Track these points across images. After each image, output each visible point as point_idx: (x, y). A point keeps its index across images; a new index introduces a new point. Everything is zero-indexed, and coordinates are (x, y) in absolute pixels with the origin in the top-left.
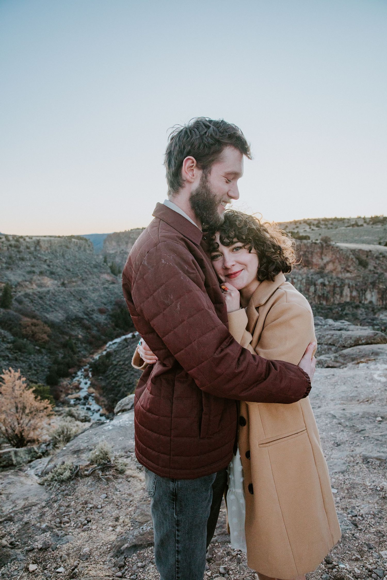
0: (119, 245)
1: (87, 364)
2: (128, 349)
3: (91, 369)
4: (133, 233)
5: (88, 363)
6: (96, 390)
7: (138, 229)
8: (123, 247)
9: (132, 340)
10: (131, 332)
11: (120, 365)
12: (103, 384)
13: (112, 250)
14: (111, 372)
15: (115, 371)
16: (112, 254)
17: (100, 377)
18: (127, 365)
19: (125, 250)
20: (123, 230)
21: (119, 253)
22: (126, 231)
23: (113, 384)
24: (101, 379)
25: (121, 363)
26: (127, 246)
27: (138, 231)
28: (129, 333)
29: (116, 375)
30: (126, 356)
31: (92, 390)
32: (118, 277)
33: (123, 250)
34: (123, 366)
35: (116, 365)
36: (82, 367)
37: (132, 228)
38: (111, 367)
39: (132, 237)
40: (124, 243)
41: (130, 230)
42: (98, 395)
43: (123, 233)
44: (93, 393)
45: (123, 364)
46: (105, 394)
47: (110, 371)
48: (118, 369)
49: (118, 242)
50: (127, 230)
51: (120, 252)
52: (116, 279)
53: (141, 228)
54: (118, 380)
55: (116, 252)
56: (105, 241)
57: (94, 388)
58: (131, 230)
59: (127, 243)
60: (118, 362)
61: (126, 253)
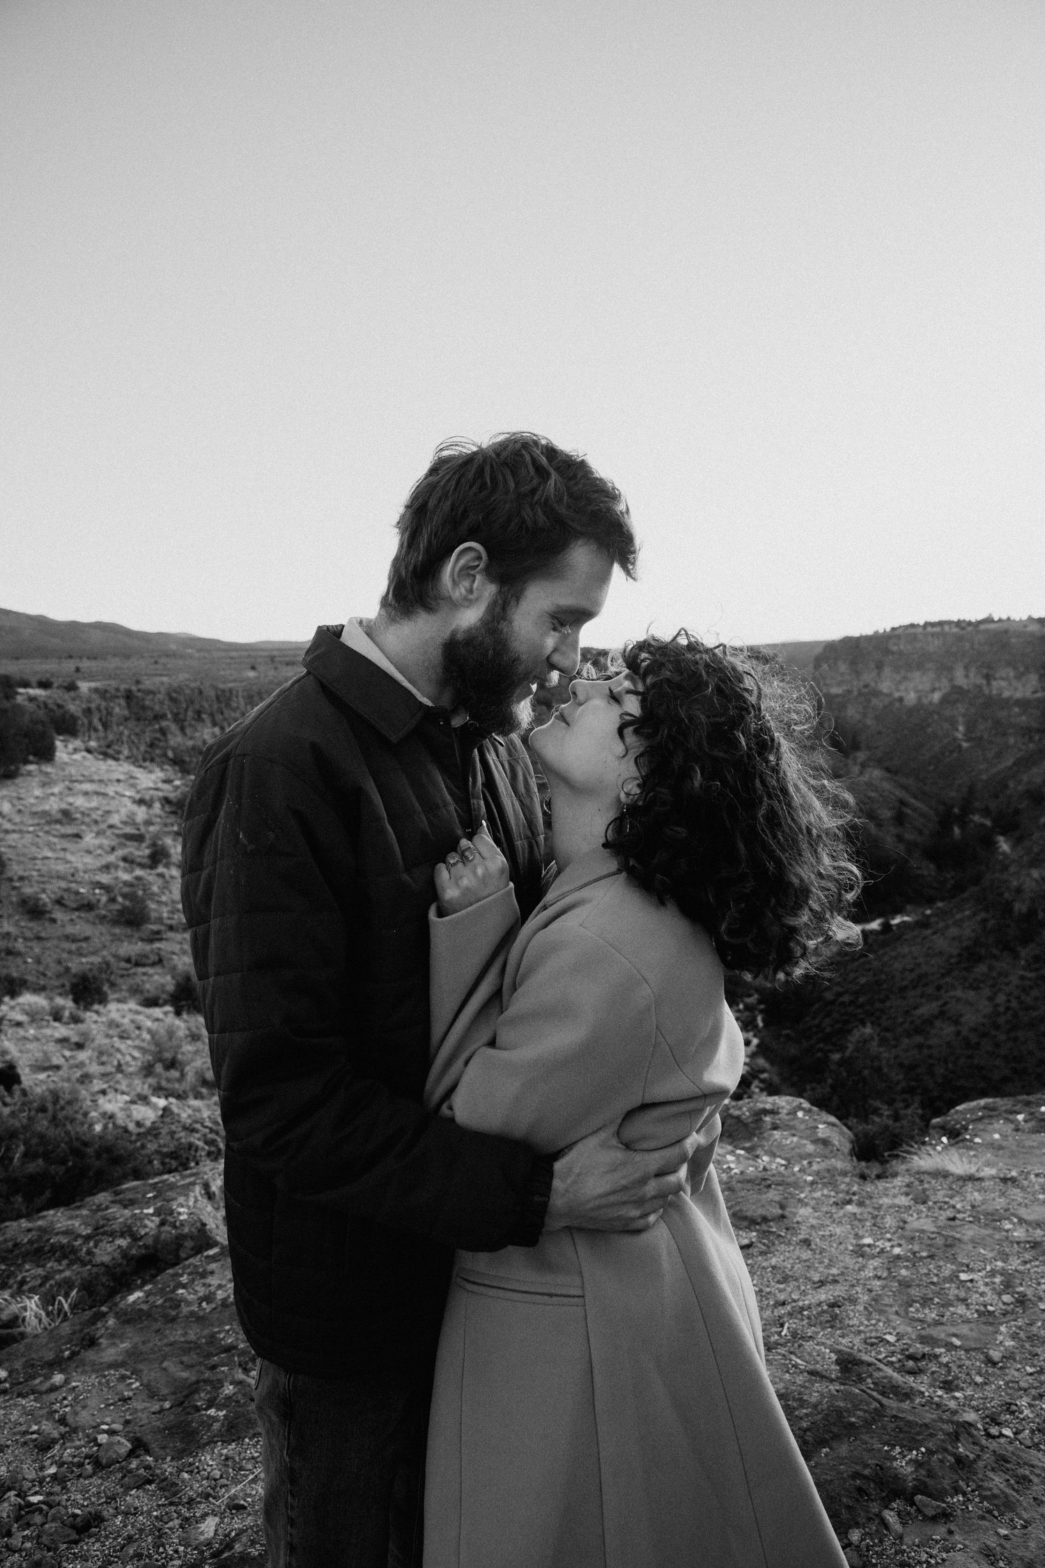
0: (858, 673)
1: (752, 992)
2: (869, 963)
3: (762, 1007)
4: (898, 637)
5: (757, 990)
6: (772, 1063)
7: (912, 626)
8: (868, 677)
9: (881, 937)
10: (879, 916)
11: (843, 1003)
12: (793, 1050)
13: (839, 684)
14: (816, 1022)
15: (827, 1021)
16: (837, 696)
17: (784, 1032)
18: (862, 1006)
19: (873, 684)
20: (868, 631)
21: (855, 693)
22: (876, 632)
23: (819, 1055)
24: (787, 1036)
25: (846, 998)
26: (879, 674)
27: (913, 630)
28: (873, 920)
29: (828, 1030)
30: (863, 980)
31: (761, 1062)
32: (850, 762)
33: (866, 686)
34: (850, 1009)
35: (833, 1002)
36: (741, 997)
37: (896, 625)
38: (817, 1006)
39: (895, 648)
40: (872, 666)
41: (888, 630)
42: (776, 1079)
43: (868, 639)
44: (763, 1071)
45: (852, 1002)
46: (795, 1079)
47: (814, 1019)
48: (835, 1015)
49: (853, 663)
50: (881, 631)
51: (859, 690)
52: (846, 765)
53: (922, 623)
54: (835, 1045)
55: (849, 692)
56: (818, 661)
57: (767, 1058)
58: (893, 629)
59: (879, 666)
60: (839, 995)
61: (877, 693)
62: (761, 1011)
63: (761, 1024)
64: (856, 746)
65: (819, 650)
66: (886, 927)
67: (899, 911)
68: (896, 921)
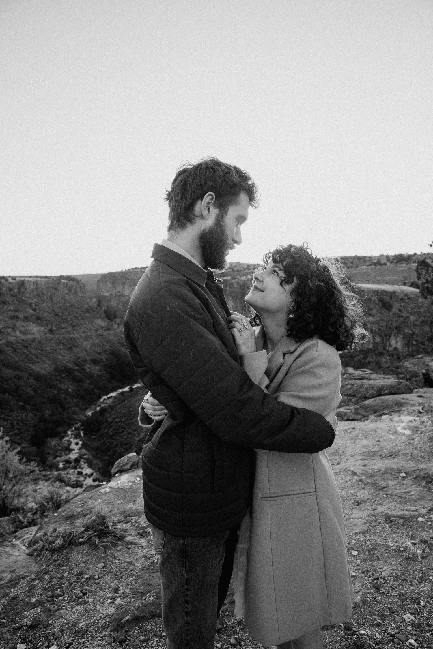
0: (115, 287)
1: (78, 422)
2: (126, 404)
3: (83, 428)
4: (131, 272)
5: (80, 421)
6: (88, 451)
7: (136, 268)
8: (119, 289)
9: (129, 394)
10: (128, 385)
11: (116, 422)
12: (97, 444)
13: (107, 292)
14: (106, 431)
15: (110, 430)
16: (107, 296)
17: (93, 437)
18: (124, 422)
19: (121, 292)
20: (119, 270)
21: (114, 295)
22: (122, 271)
23: (108, 444)
24: (94, 439)
25: (118, 420)
26: (123, 288)
27: (136, 270)
28: (126, 387)
29: (111, 434)
30: (123, 412)
31: (84, 451)
32: (113, 323)
33: (119, 292)
34: (119, 424)
35: (112, 422)
36: (73, 425)
37: (130, 268)
38: (105, 424)
39: (130, 277)
40: (121, 284)
41: (127, 270)
42: (91, 457)
43: (119, 273)
44: (85, 455)
45: (120, 421)
46: (99, 456)
47: (104, 430)
48: (113, 427)
49: (113, 283)
50: (124, 270)
51: (116, 294)
52: (112, 325)
53: (140, 267)
54: (114, 439)
55: (112, 295)
56: (99, 282)
57: (86, 449)
58: (129, 269)
59: (124, 284)
60: (114, 419)
61: (123, 295)
62: (82, 430)
63: (82, 435)
64: (116, 317)
65: (99, 277)
66: (131, 389)
67: (136, 382)
68: (135, 386)
